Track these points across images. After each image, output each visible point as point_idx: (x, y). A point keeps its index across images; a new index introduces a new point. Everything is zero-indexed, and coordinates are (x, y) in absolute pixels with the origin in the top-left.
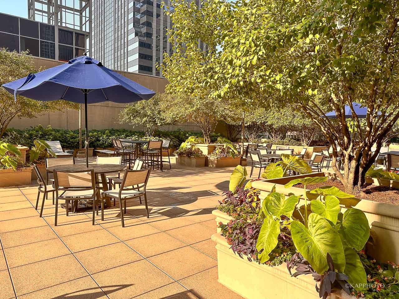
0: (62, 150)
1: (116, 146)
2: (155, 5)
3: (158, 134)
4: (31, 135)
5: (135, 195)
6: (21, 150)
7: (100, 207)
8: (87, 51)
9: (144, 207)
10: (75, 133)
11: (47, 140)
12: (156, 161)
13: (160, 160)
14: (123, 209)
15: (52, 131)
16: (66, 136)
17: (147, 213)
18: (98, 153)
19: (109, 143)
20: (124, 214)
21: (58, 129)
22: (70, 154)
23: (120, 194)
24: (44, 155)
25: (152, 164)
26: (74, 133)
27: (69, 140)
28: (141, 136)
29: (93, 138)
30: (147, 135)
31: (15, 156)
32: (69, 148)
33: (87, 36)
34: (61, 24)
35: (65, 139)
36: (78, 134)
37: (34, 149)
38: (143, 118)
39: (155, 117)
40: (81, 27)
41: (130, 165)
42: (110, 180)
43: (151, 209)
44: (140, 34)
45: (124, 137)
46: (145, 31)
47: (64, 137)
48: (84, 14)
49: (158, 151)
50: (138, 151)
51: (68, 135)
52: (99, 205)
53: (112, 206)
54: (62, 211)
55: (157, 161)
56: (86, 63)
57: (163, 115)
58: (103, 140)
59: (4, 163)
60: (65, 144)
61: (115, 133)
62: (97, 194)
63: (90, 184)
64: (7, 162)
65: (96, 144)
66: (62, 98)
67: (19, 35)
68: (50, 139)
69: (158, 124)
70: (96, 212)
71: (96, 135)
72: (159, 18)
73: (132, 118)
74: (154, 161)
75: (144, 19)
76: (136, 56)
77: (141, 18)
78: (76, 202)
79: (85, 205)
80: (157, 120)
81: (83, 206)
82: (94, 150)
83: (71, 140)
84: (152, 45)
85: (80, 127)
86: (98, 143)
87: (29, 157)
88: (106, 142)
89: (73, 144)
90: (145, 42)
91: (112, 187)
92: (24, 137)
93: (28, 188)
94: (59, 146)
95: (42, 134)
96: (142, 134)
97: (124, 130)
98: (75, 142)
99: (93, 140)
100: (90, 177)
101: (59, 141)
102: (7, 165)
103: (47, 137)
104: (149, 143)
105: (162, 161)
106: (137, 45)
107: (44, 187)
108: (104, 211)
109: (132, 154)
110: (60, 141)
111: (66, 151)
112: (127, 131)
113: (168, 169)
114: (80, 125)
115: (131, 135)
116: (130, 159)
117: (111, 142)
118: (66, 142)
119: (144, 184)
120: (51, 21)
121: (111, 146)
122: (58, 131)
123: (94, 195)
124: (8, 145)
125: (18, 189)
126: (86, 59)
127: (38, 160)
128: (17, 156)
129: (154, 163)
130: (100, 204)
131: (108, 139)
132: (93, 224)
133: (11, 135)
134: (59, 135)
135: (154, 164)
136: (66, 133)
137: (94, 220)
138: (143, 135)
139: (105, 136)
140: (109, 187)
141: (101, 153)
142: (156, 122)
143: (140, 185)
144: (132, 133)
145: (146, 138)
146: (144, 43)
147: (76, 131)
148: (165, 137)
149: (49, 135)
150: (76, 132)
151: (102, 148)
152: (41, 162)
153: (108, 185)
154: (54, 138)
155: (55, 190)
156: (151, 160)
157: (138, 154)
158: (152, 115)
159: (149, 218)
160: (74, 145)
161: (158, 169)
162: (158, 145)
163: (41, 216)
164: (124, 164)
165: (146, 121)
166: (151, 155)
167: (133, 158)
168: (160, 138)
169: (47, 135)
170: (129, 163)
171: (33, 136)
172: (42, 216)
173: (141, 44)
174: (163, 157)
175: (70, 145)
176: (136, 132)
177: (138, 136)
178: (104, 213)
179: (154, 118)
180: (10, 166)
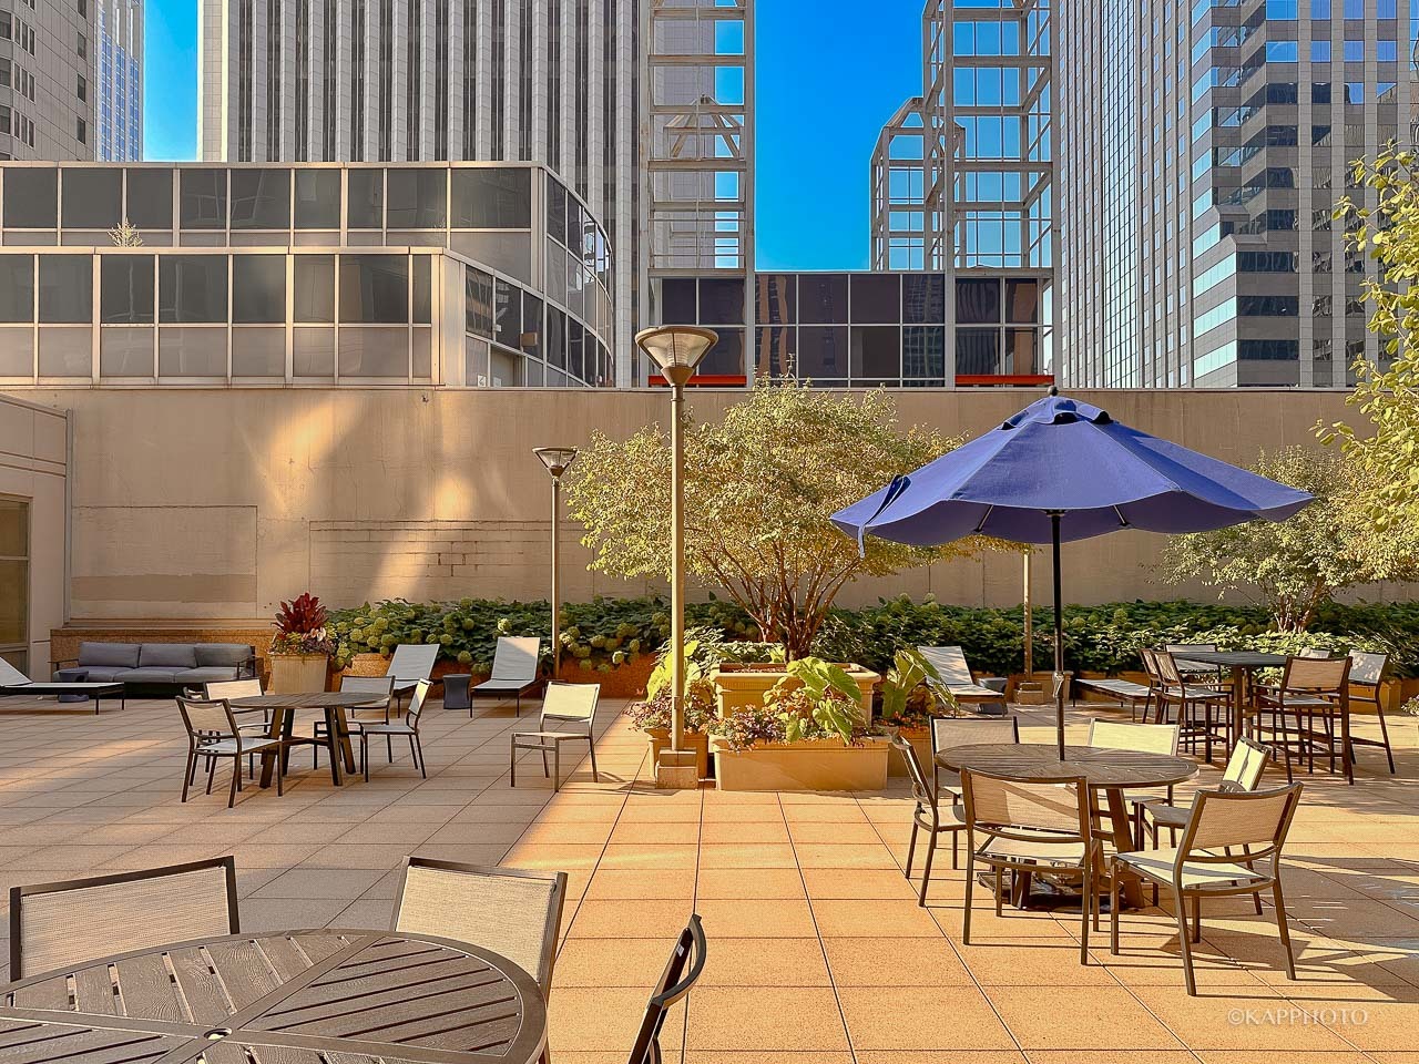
0: (969, 677)
1: (1154, 671)
2: (1304, 95)
3: (1331, 619)
4: (879, 627)
5: (1234, 883)
6: (861, 682)
7: (1105, 901)
8: (1046, 330)
9: (1272, 930)
10: (1011, 620)
11: (924, 642)
12: (1319, 737)
13: (1338, 733)
14: (1190, 922)
15: (937, 612)
16: (981, 630)
17: (1286, 956)
18: (1088, 692)
19: (1129, 655)
20: (1193, 939)
21: (957, 605)
22: (996, 693)
23: (1178, 870)
24: (920, 699)
25: (1302, 749)
26: (1006, 619)
27: (992, 643)
28: (1255, 626)
29: (1072, 635)
30: (1280, 622)
31: (845, 699)
32: (991, 672)
33: (1046, 280)
34: (963, 261)
35: (978, 638)
36: (1020, 621)
37: (893, 676)
38: (1261, 559)
39: (1315, 555)
40: (1026, 257)
41: (1208, 746)
42: (1140, 808)
43: (1305, 945)
44: (1243, 224)
45: (1183, 631)
46: (1263, 208)
47: (974, 633)
48: (1034, 212)
49: (1331, 699)
50: (1244, 693)
51: (989, 627)
52: (1102, 892)
53: (1147, 903)
54: (985, 895)
55: (1328, 738)
56: (1059, 420)
57: (1351, 547)
58: (1104, 644)
59: (819, 722)
60: (979, 656)
61: (1148, 615)
62: (1094, 857)
63: (1074, 824)
64: (827, 718)
65: (1081, 658)
66: (977, 530)
67: (849, 325)
68: (934, 639)
69: (1329, 583)
70: (1091, 917)
71: (1078, 625)
72: (1324, 141)
73: (1213, 562)
74: (1312, 735)
75: (1260, 162)
76: (1229, 309)
77: (1245, 159)
78: (1026, 877)
79: (1054, 889)
80: (1322, 565)
81: (1047, 890)
82: (1073, 677)
83: (997, 644)
84: (1295, 254)
85: (1026, 600)
86: (1089, 653)
87: (881, 705)
88: (1115, 651)
89: (1004, 656)
90: (1261, 249)
91: (1145, 833)
92: (863, 632)
93: (878, 800)
94: (962, 664)
95: (909, 625)
96: (1257, 620)
97: (1184, 603)
98: (1009, 650)
99: (1070, 645)
100: (1073, 802)
101: (959, 649)
102: (826, 727)
103: (924, 632)
104: (1287, 663)
105: (1348, 741)
106: (1229, 266)
107: (930, 810)
108: (1121, 917)
109: (1219, 704)
110: (964, 647)
111: (982, 681)
112: (1194, 608)
113: (1378, 775)
114: (1026, 594)
115: (1213, 625)
116: (1210, 724)
117: (1133, 650)
118: (983, 651)
119: (1270, 844)
120: (935, 259)
121: (1133, 666)
122: (956, 613)
123: (1084, 860)
124: (829, 669)
125: (852, 801)
126: (1058, 407)
127: (905, 715)
128: (851, 700)
129: (1311, 746)
130: (1107, 889)
131: (1123, 639)
132: (1084, 962)
133: (830, 626)
134: (961, 626)
135: (1311, 750)
136: (980, 621)
137: (1084, 947)
138: (1260, 623)
139: (1111, 628)
140: (1136, 834)
141: (1097, 692)
142: (1319, 574)
143: (1254, 848)
144: (1215, 617)
145: (1274, 635)
146: (1262, 255)
147: (1015, 611)
148: (1362, 632)
149: (929, 628)
150: (1011, 616)
151: (1102, 670)
152: (913, 720)
153: (1132, 824)
154: (945, 637)
155: (962, 828)
156: (1301, 732)
157: (1241, 707)
158: (1298, 545)
159: (1294, 978)
160: (1008, 661)
161: (1332, 772)
162: (1331, 675)
163: (922, 904)
164: (1187, 742)
165: (1275, 570)
166: (1299, 712)
167: (1223, 719)
168: (1339, 638)
169: (924, 626)
170: (1203, 738)
171: (888, 628)
172: (926, 903)
173: (1247, 262)
174: (1352, 717)
175: (995, 661)
176: (1232, 612)
177: (1239, 629)
178: (1121, 927)
179: (1310, 559)
180: (835, 730)
